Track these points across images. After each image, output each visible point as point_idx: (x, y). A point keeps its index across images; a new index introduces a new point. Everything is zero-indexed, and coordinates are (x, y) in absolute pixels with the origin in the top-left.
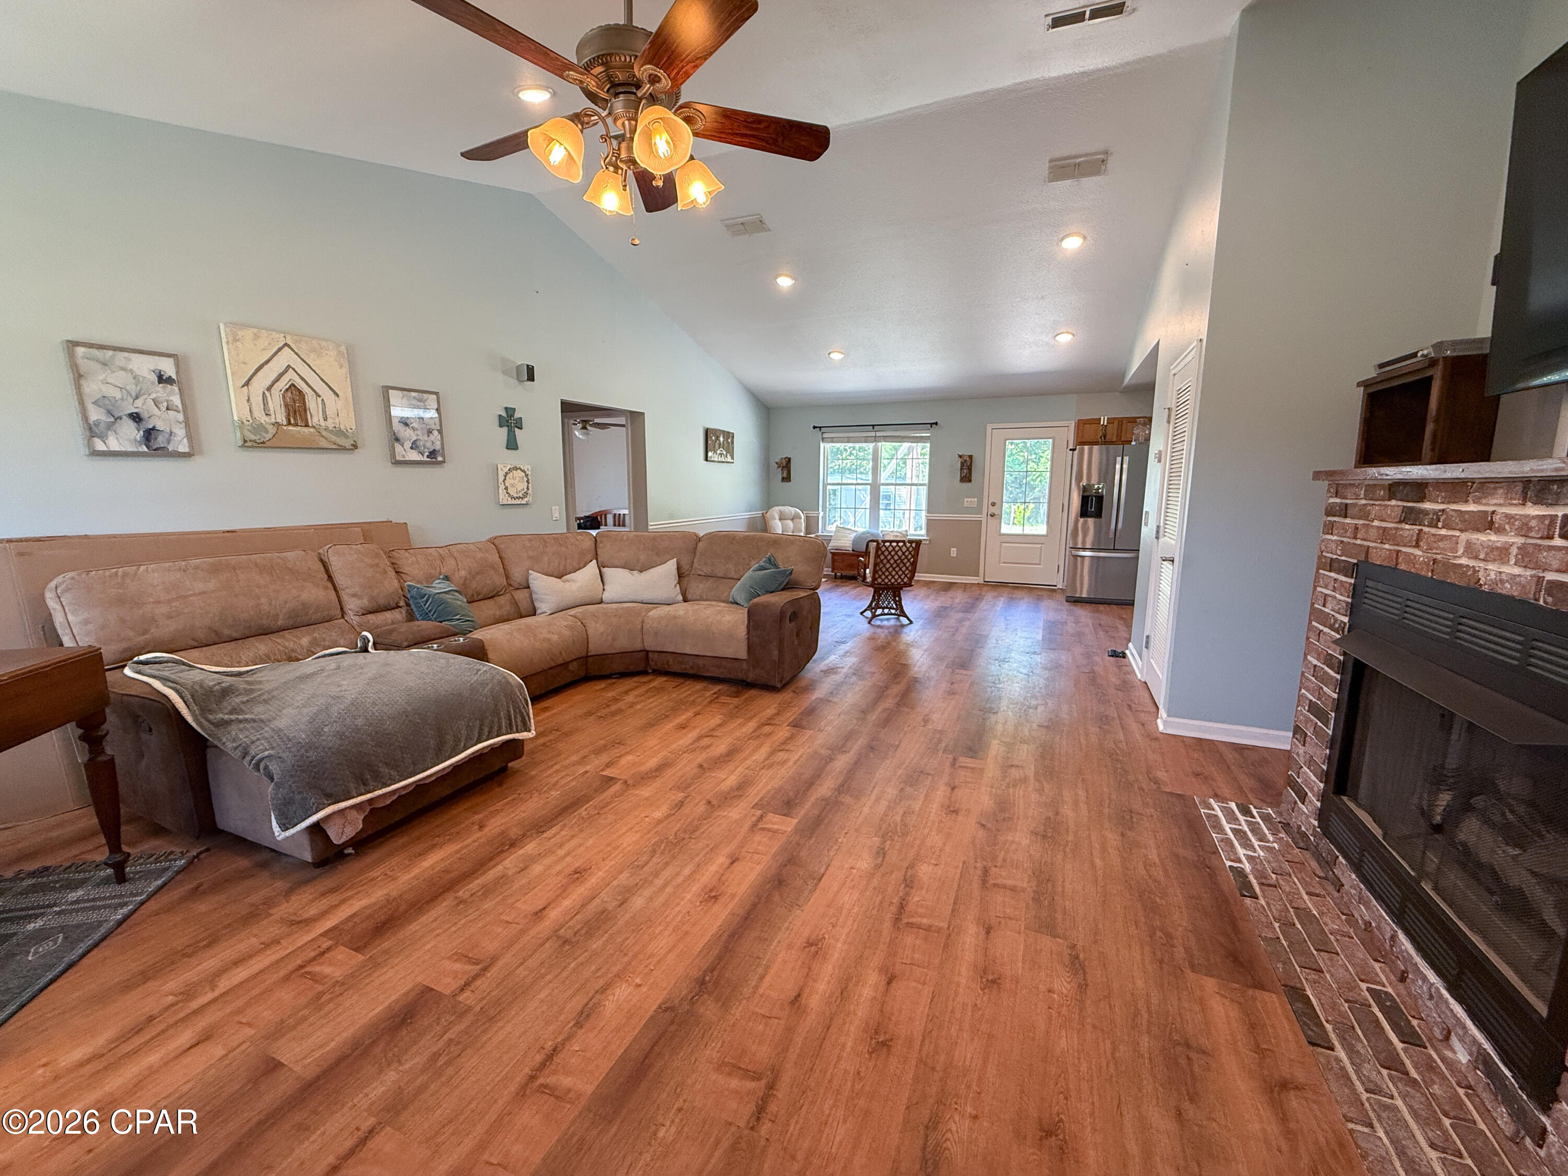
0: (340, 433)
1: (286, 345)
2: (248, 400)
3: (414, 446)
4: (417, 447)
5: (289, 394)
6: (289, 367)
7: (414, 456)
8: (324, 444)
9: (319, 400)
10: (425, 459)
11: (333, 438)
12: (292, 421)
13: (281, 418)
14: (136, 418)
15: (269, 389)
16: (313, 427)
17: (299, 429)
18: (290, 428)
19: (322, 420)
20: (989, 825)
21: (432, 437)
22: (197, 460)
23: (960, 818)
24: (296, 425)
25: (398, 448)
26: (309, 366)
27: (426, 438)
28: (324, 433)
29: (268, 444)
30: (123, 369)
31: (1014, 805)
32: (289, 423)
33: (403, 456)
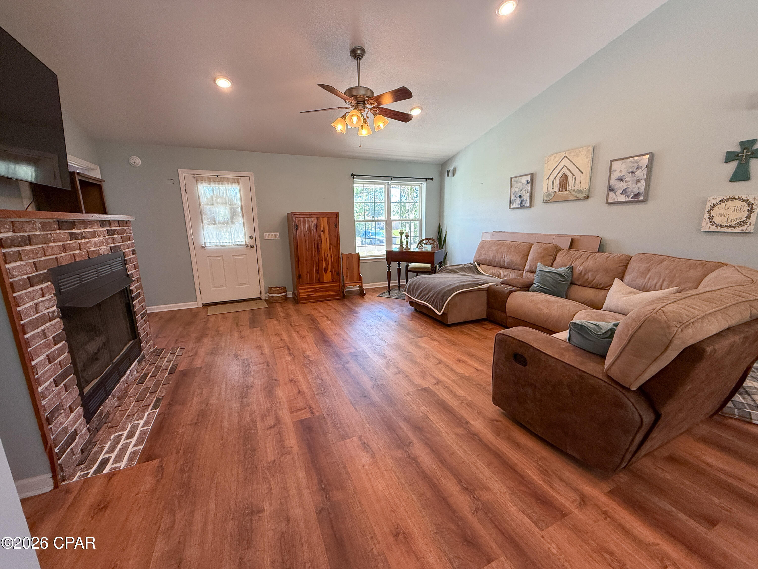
0: (580, 191)
1: (566, 156)
2: (548, 184)
3: (624, 192)
4: (626, 192)
5: (562, 178)
6: (564, 166)
7: (623, 198)
8: (571, 198)
9: (574, 177)
10: (630, 199)
11: (576, 194)
12: (561, 190)
13: (557, 189)
14: (520, 197)
15: (555, 178)
16: (569, 191)
17: (562, 192)
18: (560, 193)
19: (573, 186)
20: (273, 381)
21: (639, 184)
22: (532, 208)
23: (287, 379)
24: (562, 191)
25: (612, 195)
26: (573, 163)
27: (634, 186)
28: (573, 193)
29: (551, 201)
30: (520, 182)
31: (265, 397)
32: (560, 191)
33: (614, 199)
